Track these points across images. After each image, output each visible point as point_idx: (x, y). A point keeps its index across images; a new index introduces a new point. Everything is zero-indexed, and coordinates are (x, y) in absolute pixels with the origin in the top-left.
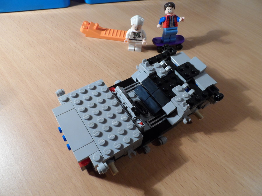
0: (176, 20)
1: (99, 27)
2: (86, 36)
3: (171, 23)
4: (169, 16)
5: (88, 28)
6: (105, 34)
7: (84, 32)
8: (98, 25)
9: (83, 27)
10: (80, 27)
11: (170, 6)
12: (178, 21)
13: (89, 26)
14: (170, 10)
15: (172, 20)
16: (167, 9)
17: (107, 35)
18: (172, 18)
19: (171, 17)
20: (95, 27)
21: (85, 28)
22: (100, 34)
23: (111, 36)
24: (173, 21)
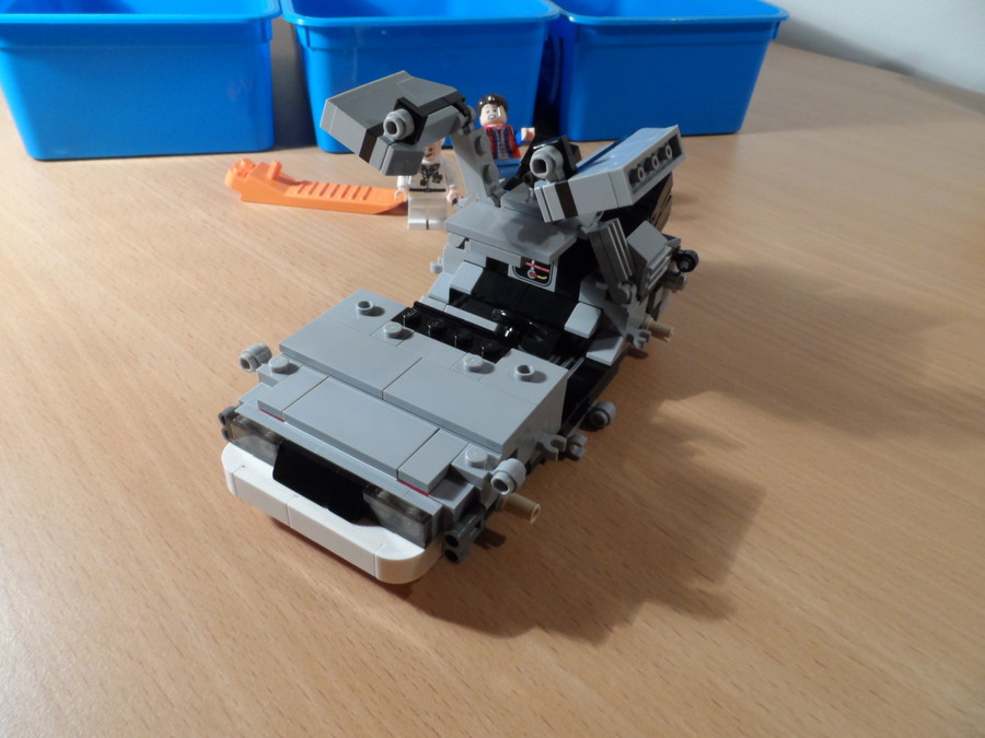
0: (515, 140)
1: (281, 175)
2: (245, 199)
3: (499, 147)
4: (491, 129)
5: (245, 176)
6: (300, 192)
7: (236, 186)
8: (279, 167)
9: (235, 170)
10: (226, 172)
11: (491, 102)
12: (518, 142)
13: (251, 171)
14: (491, 112)
15: (503, 140)
16: (484, 110)
17: (305, 195)
18: (502, 135)
19: (499, 131)
20: (270, 174)
21: (239, 174)
22: (284, 190)
23: (316, 196)
24: (506, 142)
